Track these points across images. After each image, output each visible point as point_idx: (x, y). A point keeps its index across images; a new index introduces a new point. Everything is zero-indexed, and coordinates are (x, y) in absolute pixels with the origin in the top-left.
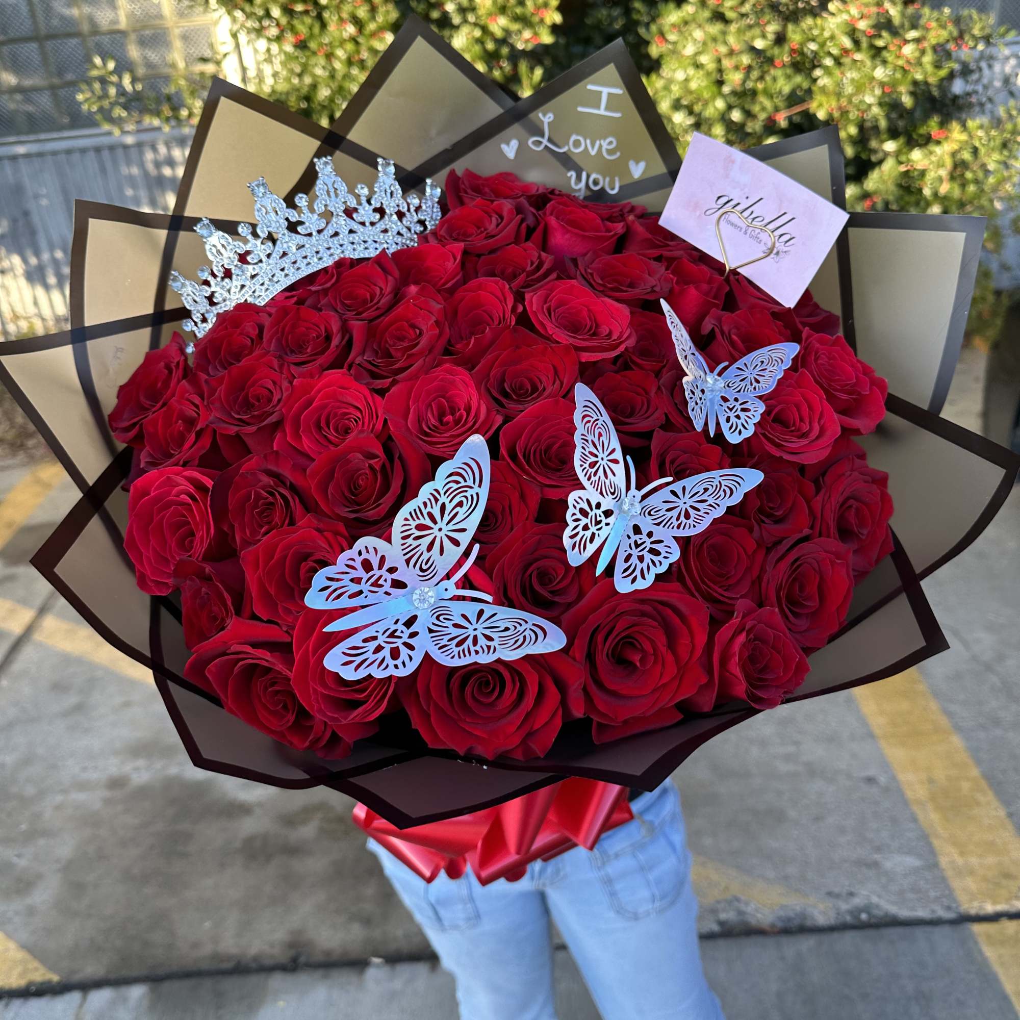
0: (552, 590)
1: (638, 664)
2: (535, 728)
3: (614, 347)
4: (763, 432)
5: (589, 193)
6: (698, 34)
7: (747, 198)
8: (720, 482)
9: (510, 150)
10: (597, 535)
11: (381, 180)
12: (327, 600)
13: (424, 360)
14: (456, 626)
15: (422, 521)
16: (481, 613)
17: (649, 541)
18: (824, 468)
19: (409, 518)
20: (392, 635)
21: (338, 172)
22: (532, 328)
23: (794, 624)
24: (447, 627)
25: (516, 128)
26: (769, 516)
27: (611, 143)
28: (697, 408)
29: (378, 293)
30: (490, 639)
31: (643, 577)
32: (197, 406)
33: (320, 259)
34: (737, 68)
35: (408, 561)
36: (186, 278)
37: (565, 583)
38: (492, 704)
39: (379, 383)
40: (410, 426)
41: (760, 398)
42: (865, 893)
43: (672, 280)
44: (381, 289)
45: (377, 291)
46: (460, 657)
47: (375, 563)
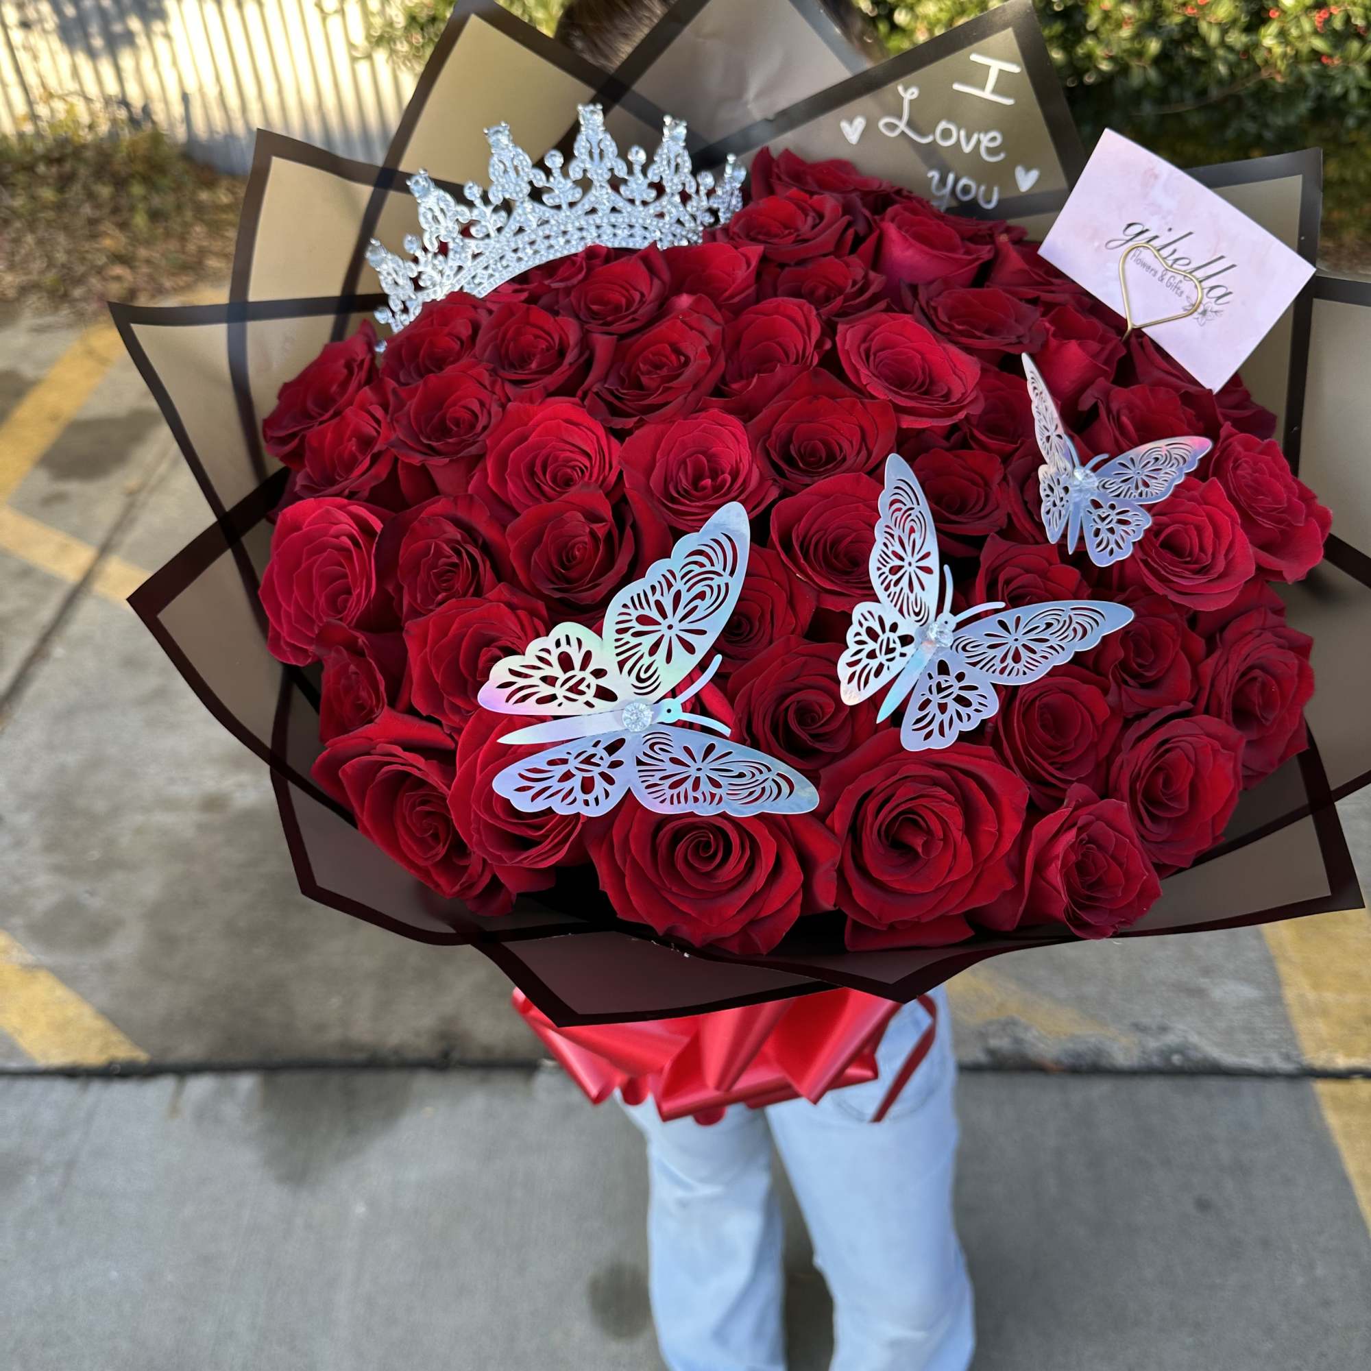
0: (816, 732)
1: (920, 850)
2: (763, 915)
3: (949, 414)
4: (1145, 557)
5: (954, 204)
7: (1170, 230)
8: (1070, 617)
9: (853, 130)
10: (885, 668)
11: (665, 147)
12: (507, 701)
13: (686, 398)
14: (675, 761)
15: (647, 612)
16: (711, 748)
17: (957, 685)
18: (1224, 620)
19: (630, 604)
20: (588, 761)
22: (841, 374)
23: (1149, 830)
24: (662, 761)
25: (866, 101)
26: (1136, 676)
27: (993, 139)
28: (1054, 511)
29: (637, 300)
30: (716, 784)
31: (942, 733)
32: (378, 421)
33: (567, 242)
35: (621, 664)
36: (389, 250)
37: (836, 724)
38: (709, 875)
39: (619, 423)
40: (651, 485)
43: (1048, 330)
44: (642, 295)
45: (637, 297)
46: (672, 803)
47: (577, 660)
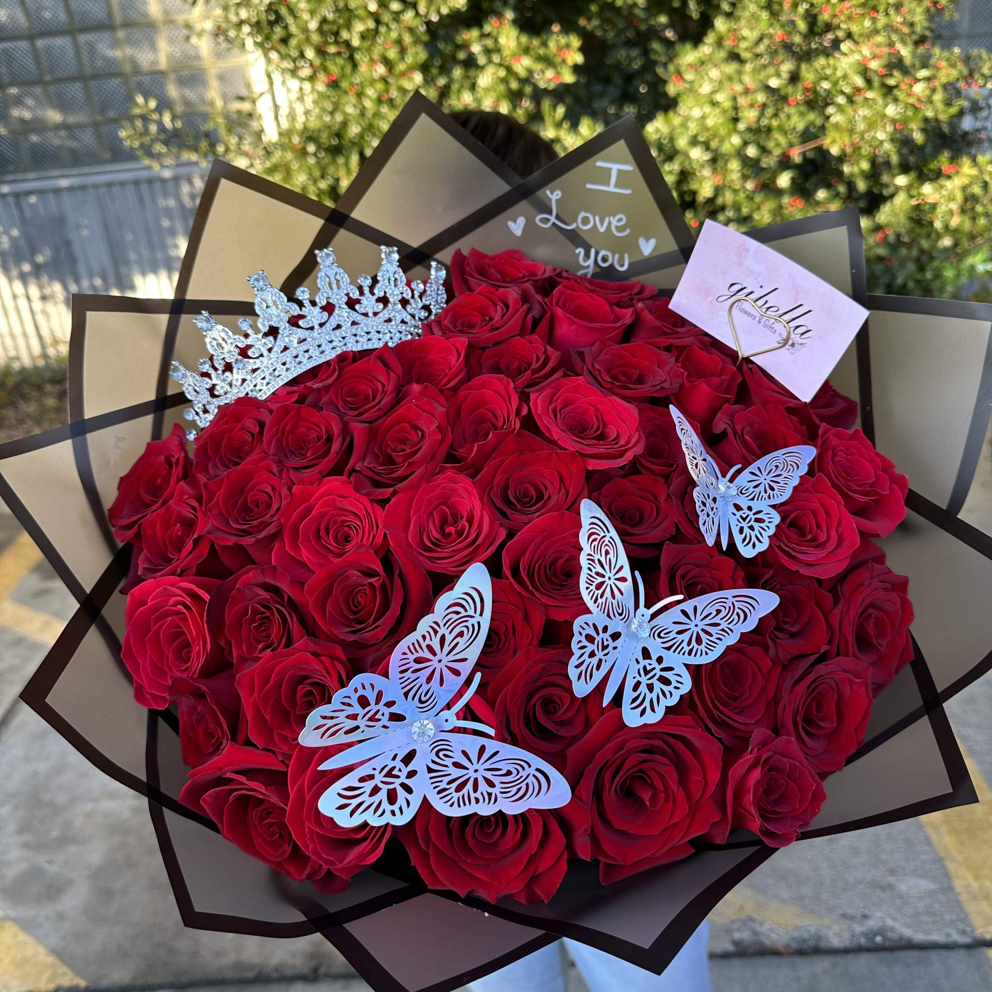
0: (556, 720)
1: (648, 803)
2: (540, 871)
3: (621, 454)
4: (778, 544)
5: (598, 270)
6: (714, 73)
7: (761, 287)
8: (733, 603)
9: (517, 227)
10: (603, 662)
11: (385, 269)
12: (322, 737)
13: (426, 467)
14: (457, 765)
15: (420, 654)
16: (482, 749)
17: (658, 667)
19: (408, 652)
20: (389, 774)
21: (340, 263)
22: (536, 430)
23: (811, 748)
24: (446, 766)
25: (523, 205)
26: (785, 631)
27: (620, 220)
28: (709, 520)
29: (380, 390)
30: (491, 784)
31: (653, 710)
32: (194, 509)
33: (322, 352)
34: (752, 106)
35: (406, 695)
36: (188, 368)
37: (571, 713)
38: (494, 844)
39: (380, 493)
40: (410, 539)
42: (879, 915)
43: (683, 374)
44: (382, 383)
45: (380, 387)
46: (459, 806)
47: (372, 699)
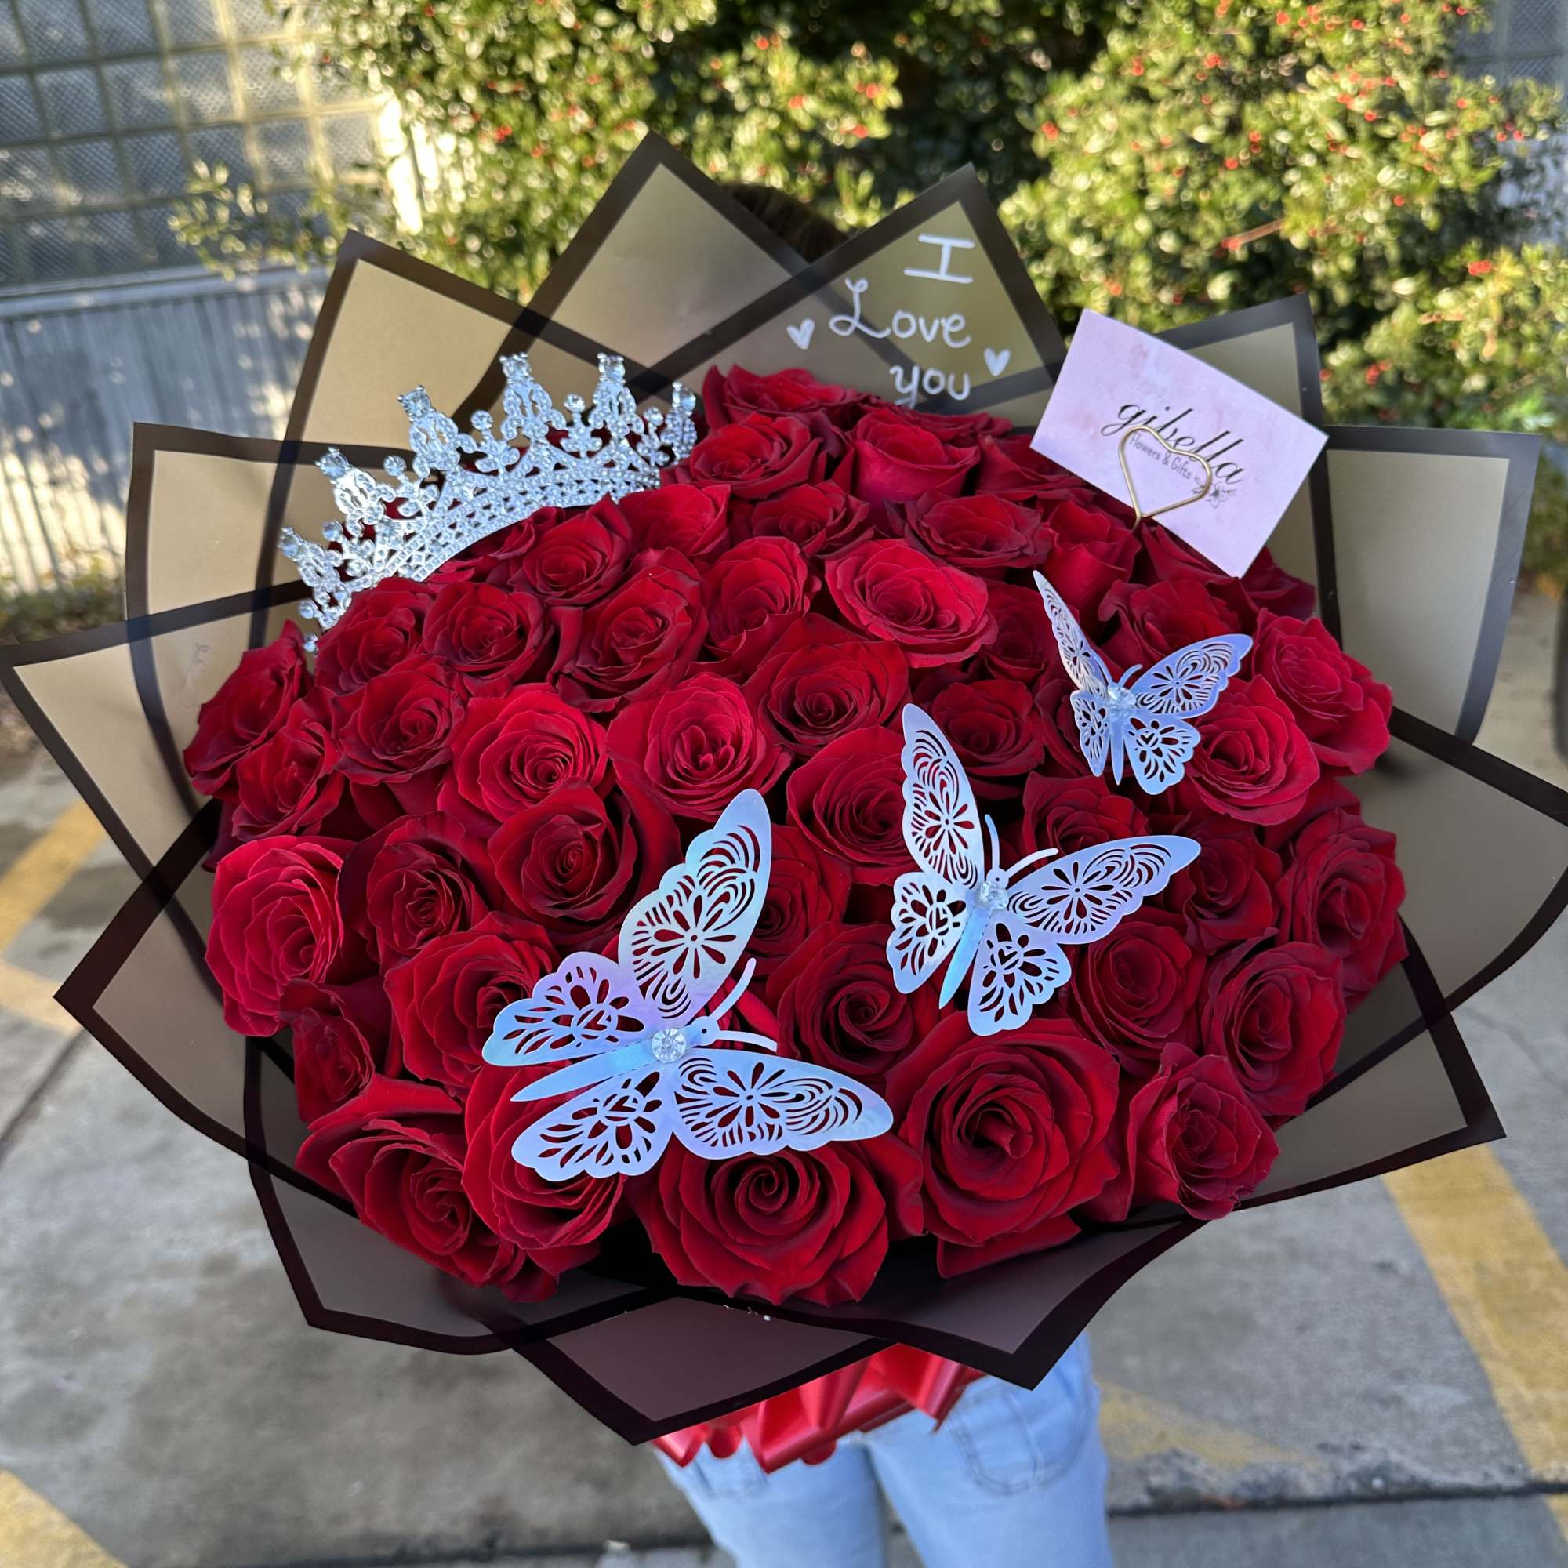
0: (869, 1030)
1: (1008, 1151)
2: (844, 1255)
3: (964, 645)
4: (1198, 775)
5: (923, 399)
7: (1168, 408)
8: (1131, 857)
9: (802, 335)
10: (939, 943)
11: (604, 388)
12: (517, 1051)
13: (670, 667)
14: (720, 1091)
15: (666, 926)
16: (759, 1069)
17: (1021, 951)
18: (1295, 830)
19: (646, 921)
20: (618, 1106)
21: (537, 376)
22: (836, 615)
23: (1253, 1079)
24: (706, 1093)
25: (811, 302)
26: (1210, 906)
27: (956, 323)
28: (1094, 739)
29: (599, 563)
30: (772, 1113)
31: (1014, 1011)
32: (319, 739)
33: (511, 509)
35: (644, 989)
36: (305, 538)
37: (891, 1019)
38: (777, 1215)
39: (600, 705)
40: (647, 770)
41: (1192, 721)
42: (1379, 1445)
43: (1052, 536)
44: (603, 554)
45: (598, 557)
46: (725, 1144)
47: (593, 993)
